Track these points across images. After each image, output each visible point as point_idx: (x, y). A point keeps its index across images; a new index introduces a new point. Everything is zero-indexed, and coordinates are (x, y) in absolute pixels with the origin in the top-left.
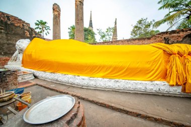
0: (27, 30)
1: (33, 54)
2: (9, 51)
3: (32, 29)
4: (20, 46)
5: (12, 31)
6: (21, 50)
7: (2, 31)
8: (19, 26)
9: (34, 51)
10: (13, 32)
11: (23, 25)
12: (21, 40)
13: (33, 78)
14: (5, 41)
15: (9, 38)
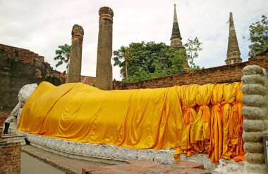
0: (39, 68)
1: (32, 107)
2: (10, 103)
3: (47, 65)
4: (23, 96)
5: (19, 71)
6: (24, 102)
7: (7, 73)
8: (29, 64)
9: (34, 103)
10: (20, 73)
11: (34, 61)
12: (26, 86)
13: (25, 143)
14: (8, 89)
15: (13, 83)
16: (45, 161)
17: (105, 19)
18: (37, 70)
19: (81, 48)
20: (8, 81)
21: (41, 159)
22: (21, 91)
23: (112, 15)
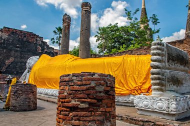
3: (45, 43)
4: (30, 64)
6: (30, 68)
7: (18, 49)
8: (33, 42)
10: (27, 49)
11: (36, 40)
12: (31, 57)
14: (19, 60)
15: (22, 55)
16: (48, 101)
17: (86, 11)
18: (38, 46)
19: (69, 31)
20: (19, 54)
21: (45, 100)
22: (28, 61)
23: (90, 7)
